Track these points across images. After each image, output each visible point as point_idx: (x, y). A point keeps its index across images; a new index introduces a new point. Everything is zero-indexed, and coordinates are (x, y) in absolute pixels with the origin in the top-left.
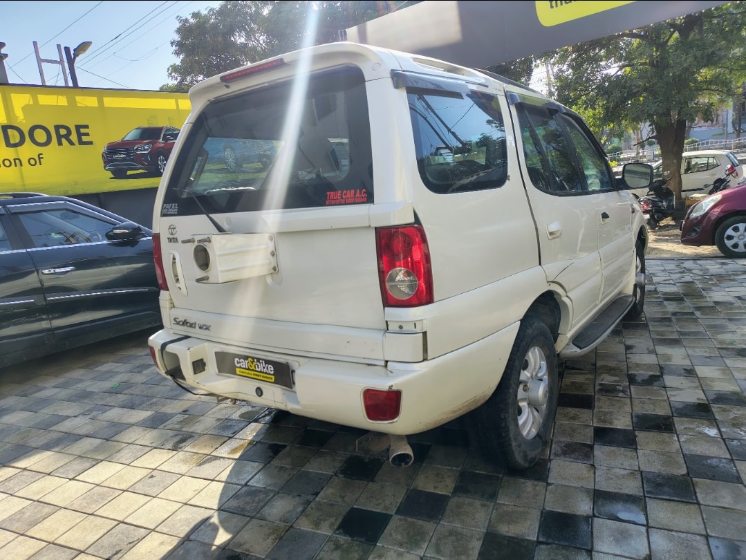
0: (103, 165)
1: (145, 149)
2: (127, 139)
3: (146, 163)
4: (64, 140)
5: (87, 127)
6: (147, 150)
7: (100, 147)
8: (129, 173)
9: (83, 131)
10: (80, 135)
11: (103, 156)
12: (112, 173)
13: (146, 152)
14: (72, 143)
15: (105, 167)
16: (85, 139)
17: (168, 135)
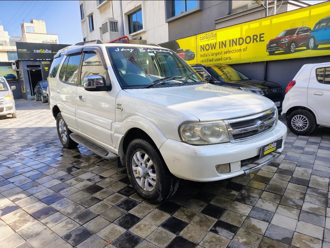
0: (266, 49)
1: (286, 40)
2: (278, 37)
3: (285, 48)
4: (255, 41)
5: (263, 34)
6: (287, 41)
7: (267, 42)
8: (276, 52)
9: (262, 36)
10: (260, 37)
11: (267, 45)
12: (269, 53)
13: (286, 42)
14: (257, 41)
15: (267, 50)
16: (262, 39)
17: (300, 31)
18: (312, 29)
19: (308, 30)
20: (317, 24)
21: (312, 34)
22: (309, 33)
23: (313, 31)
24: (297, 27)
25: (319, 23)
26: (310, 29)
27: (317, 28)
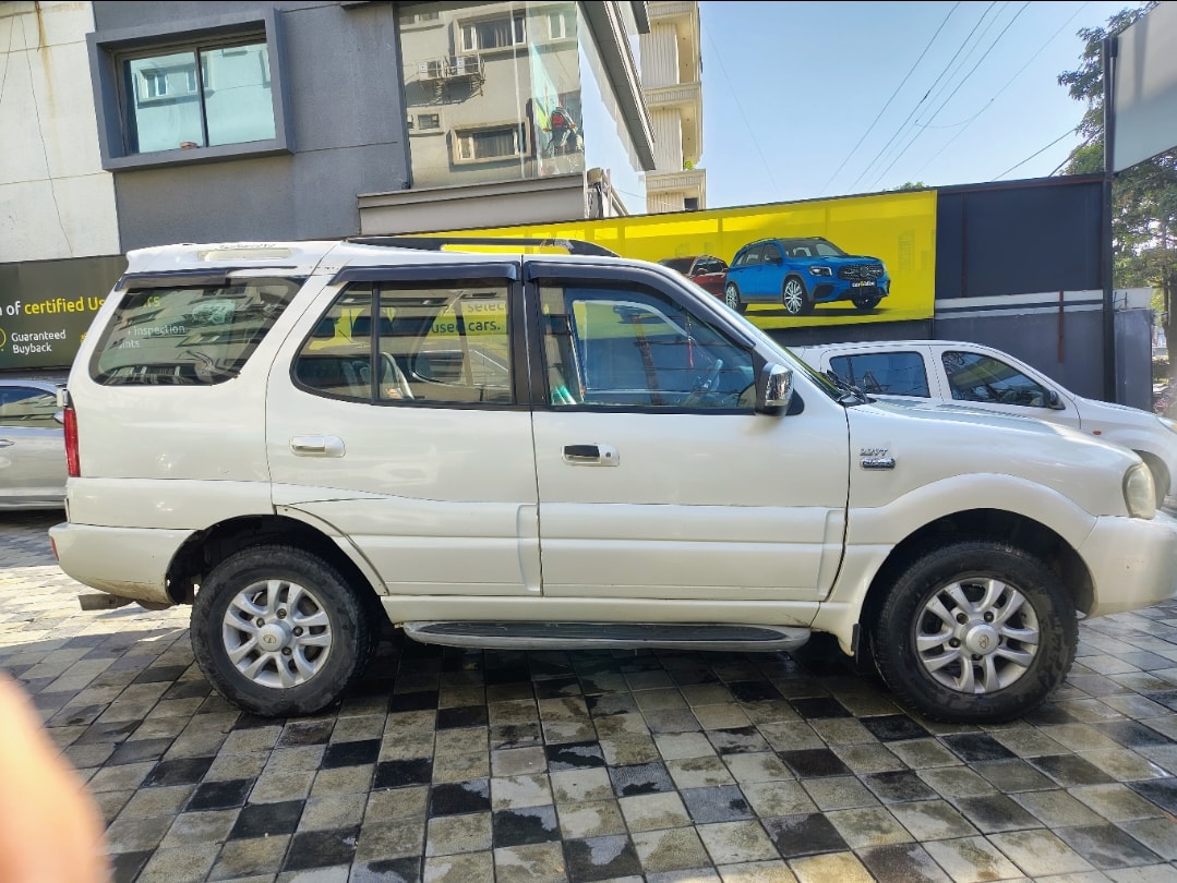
17: (701, 267)
18: (729, 264)
19: (720, 266)
20: (738, 255)
21: (730, 277)
22: (724, 274)
23: (730, 270)
24: (692, 255)
25: (743, 253)
26: (724, 265)
27: (739, 262)
